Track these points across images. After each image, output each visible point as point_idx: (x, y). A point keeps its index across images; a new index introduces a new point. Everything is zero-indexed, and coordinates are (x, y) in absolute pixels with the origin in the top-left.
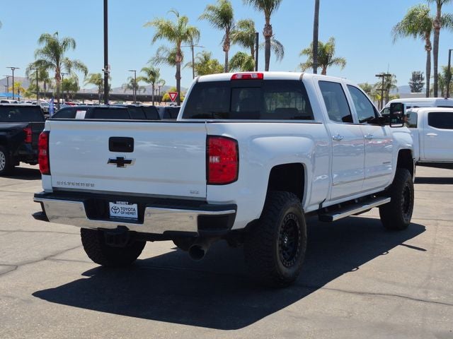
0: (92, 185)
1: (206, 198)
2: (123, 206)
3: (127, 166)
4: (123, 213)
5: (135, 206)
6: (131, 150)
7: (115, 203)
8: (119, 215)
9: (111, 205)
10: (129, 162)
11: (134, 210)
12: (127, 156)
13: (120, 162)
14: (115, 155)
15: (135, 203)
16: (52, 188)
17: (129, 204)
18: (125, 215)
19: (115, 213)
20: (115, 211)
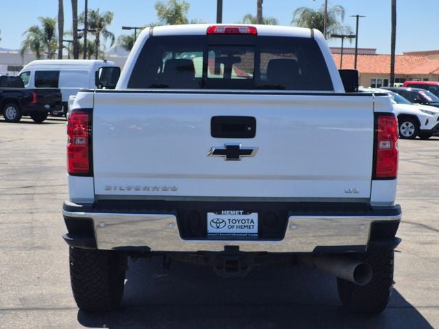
0: (174, 189)
1: (368, 199)
2: (232, 217)
3: (244, 159)
5: (254, 216)
6: (251, 134)
7: (221, 213)
8: (225, 230)
9: (211, 216)
10: (248, 152)
11: (252, 221)
12: (243, 143)
13: (233, 153)
14: (222, 143)
15: (255, 212)
16: (95, 195)
17: (243, 214)
18: (235, 230)
19: (218, 227)
20: (218, 225)
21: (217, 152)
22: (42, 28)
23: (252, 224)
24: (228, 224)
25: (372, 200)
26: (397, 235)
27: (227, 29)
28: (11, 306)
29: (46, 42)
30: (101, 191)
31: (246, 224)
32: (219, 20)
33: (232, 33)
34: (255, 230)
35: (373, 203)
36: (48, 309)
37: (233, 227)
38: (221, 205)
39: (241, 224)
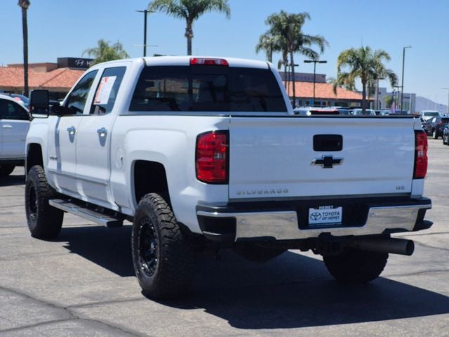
1: (410, 193)
2: (325, 211)
3: (335, 167)
4: (325, 218)
5: (340, 210)
6: (340, 148)
7: (318, 208)
9: (312, 211)
10: (338, 161)
11: (338, 213)
12: (335, 155)
13: (328, 163)
14: (321, 155)
15: (340, 206)
16: (229, 199)
17: (334, 208)
18: (327, 221)
19: (316, 219)
20: (316, 217)
21: (318, 162)
23: (338, 215)
24: (322, 216)
25: (412, 194)
27: (206, 61)
30: (234, 196)
31: (334, 216)
34: (340, 220)
35: (414, 196)
38: (318, 202)
39: (331, 216)
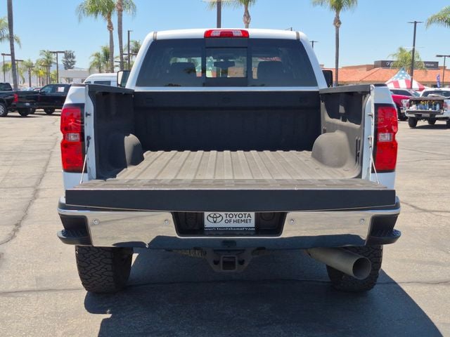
8: (222, 224)
11: (249, 216)
19: (215, 222)
20: (215, 219)
22: (102, 53)
23: (249, 218)
24: (225, 219)
26: (396, 228)
27: (221, 32)
28: (26, 287)
29: (105, 63)
31: (243, 219)
32: (219, 25)
33: (227, 35)
34: (252, 224)
36: (60, 290)
37: (230, 221)
39: (238, 218)
